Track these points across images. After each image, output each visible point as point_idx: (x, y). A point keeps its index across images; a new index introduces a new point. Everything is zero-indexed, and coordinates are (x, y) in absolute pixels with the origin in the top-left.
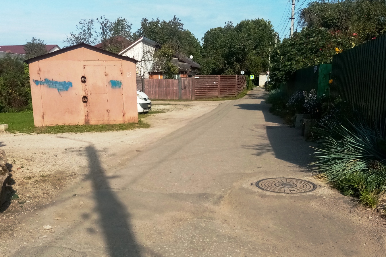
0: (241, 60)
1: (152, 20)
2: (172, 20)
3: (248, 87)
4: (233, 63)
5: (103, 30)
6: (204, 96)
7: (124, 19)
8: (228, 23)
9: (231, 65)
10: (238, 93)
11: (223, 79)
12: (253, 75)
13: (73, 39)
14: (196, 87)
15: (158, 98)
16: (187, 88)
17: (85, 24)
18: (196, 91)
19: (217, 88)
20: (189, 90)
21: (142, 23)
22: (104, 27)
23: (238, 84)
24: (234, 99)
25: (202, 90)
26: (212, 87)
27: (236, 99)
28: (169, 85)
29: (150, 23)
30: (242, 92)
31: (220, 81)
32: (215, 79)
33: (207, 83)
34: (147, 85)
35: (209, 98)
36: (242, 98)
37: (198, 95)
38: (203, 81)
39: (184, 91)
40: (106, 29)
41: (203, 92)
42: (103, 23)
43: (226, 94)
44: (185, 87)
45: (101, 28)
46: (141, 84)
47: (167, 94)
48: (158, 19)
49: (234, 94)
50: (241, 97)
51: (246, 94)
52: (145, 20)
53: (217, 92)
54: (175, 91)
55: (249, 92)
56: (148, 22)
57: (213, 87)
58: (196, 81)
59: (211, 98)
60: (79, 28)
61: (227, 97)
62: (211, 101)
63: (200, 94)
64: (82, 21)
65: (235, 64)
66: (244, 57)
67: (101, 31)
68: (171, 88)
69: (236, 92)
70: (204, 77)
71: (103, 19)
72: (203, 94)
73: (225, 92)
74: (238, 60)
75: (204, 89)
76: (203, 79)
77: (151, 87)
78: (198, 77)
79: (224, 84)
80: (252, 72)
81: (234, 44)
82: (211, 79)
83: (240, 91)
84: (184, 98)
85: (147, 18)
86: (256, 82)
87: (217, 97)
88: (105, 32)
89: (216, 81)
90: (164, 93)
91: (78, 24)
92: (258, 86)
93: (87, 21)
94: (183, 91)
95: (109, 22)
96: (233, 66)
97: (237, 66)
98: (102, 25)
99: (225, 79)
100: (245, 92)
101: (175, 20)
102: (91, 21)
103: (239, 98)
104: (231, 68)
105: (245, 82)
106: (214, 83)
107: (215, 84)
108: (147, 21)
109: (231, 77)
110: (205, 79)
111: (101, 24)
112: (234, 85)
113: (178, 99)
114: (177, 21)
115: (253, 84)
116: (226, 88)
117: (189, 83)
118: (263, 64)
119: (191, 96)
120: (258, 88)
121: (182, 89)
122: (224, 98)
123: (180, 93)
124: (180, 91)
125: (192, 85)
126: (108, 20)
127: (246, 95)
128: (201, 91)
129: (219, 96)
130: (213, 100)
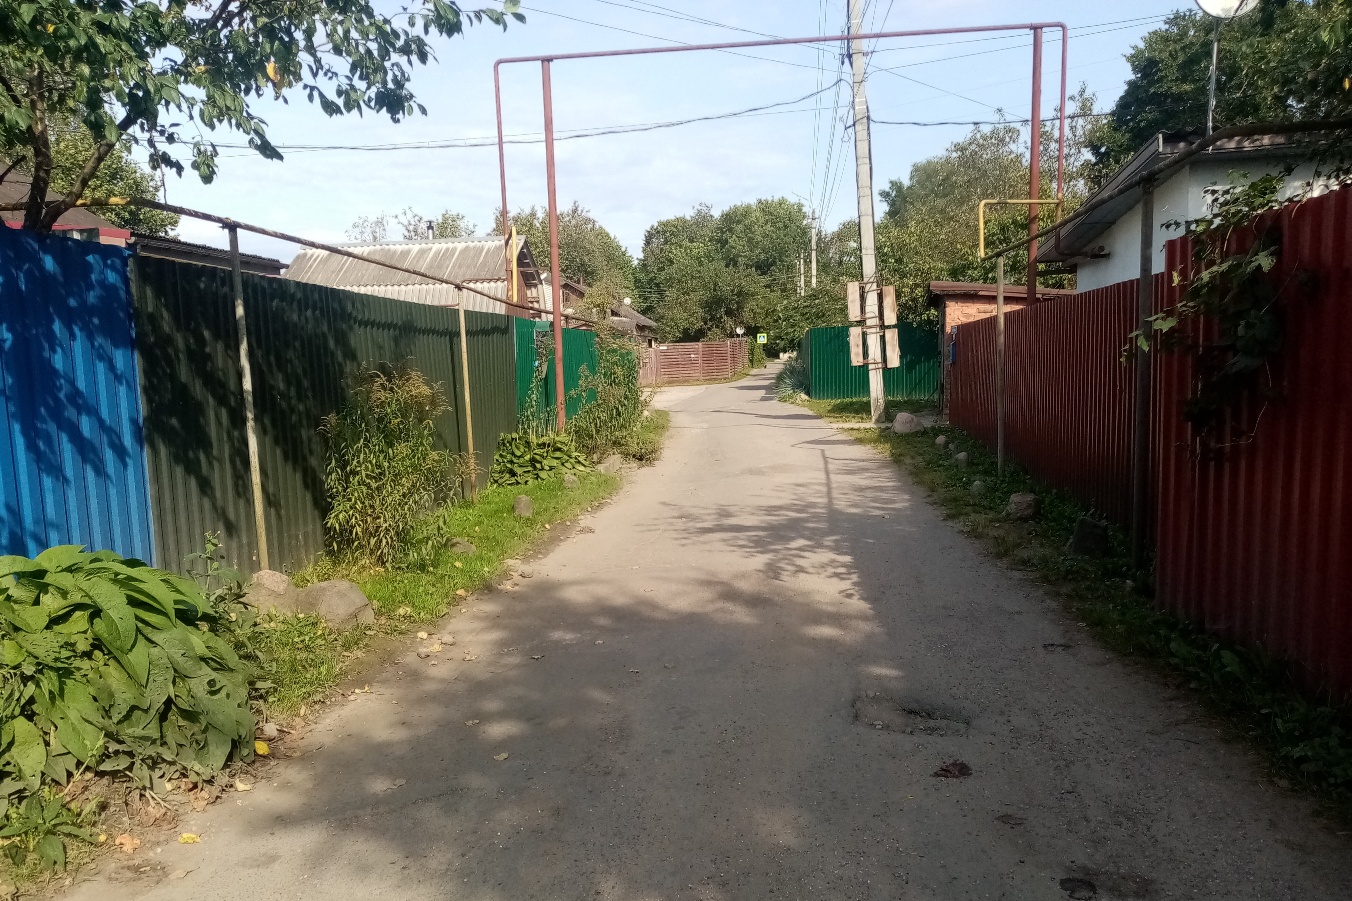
1: (519, 211)
8: (700, 208)
9: (718, 322)
66: (740, 307)
74: (729, 313)
97: (729, 322)
104: (717, 327)
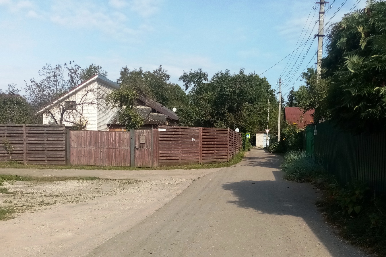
0: (236, 110)
2: (156, 70)
3: (244, 147)
4: (225, 113)
5: (72, 77)
6: (176, 161)
7: (98, 66)
10: (232, 156)
11: (208, 134)
12: (250, 134)
13: (34, 87)
14: (160, 145)
15: (93, 164)
16: (145, 146)
17: (50, 70)
18: (160, 152)
19: (198, 149)
20: (149, 151)
21: (122, 72)
22: (73, 74)
23: (232, 142)
24: (225, 166)
25: (172, 152)
26: (189, 145)
27: (228, 166)
28: (114, 141)
29: (132, 73)
30: (237, 155)
31: (202, 137)
32: (193, 133)
33: (180, 139)
34: (75, 141)
35: (185, 164)
36: (237, 164)
37: (164, 158)
38: (174, 136)
39: (140, 151)
40: (75, 76)
41: (174, 155)
42: (73, 69)
43: (212, 157)
44: (141, 145)
45: (69, 75)
46: (64, 139)
47: (109, 157)
48: (140, 69)
49: (226, 157)
50: (237, 162)
51: (243, 157)
52: (126, 70)
53: (197, 154)
54: (123, 152)
55: (247, 154)
56: (130, 71)
57: (192, 145)
58: (161, 136)
59: (187, 164)
60: (41, 73)
61: (215, 163)
62: (187, 169)
63: (168, 158)
64: (47, 67)
65: (227, 115)
67: (69, 78)
68: (117, 146)
69: (229, 155)
70: (176, 130)
71: (73, 65)
72: (174, 158)
73: (211, 155)
75: (176, 149)
76: (173, 133)
77: (81, 145)
78: (164, 130)
79: (208, 142)
80: (248, 131)
81: (226, 87)
82: (187, 133)
83: (234, 153)
84: (139, 164)
85: (128, 68)
86: (253, 141)
87: (198, 163)
88: (75, 81)
89: (196, 136)
90: (105, 154)
91: (41, 69)
92: (255, 146)
93: (53, 66)
94: (138, 152)
95: (79, 69)
96: (225, 117)
98: (71, 72)
99: (211, 134)
100: (241, 154)
101: (160, 70)
102: (57, 66)
103: (233, 164)
105: (241, 141)
106: (193, 139)
107: (194, 141)
108: (128, 70)
109: (219, 132)
110: (177, 133)
111: (70, 70)
112: (225, 143)
113: (129, 165)
114: (162, 71)
115: (250, 144)
116: (212, 149)
117: (147, 139)
118: (260, 121)
119: (152, 160)
120: (255, 148)
121: (135, 148)
122: (209, 163)
123: (132, 156)
124: (132, 152)
125: (154, 142)
126: (79, 67)
127: (244, 159)
128: (169, 152)
129: (201, 161)
130: (190, 168)
